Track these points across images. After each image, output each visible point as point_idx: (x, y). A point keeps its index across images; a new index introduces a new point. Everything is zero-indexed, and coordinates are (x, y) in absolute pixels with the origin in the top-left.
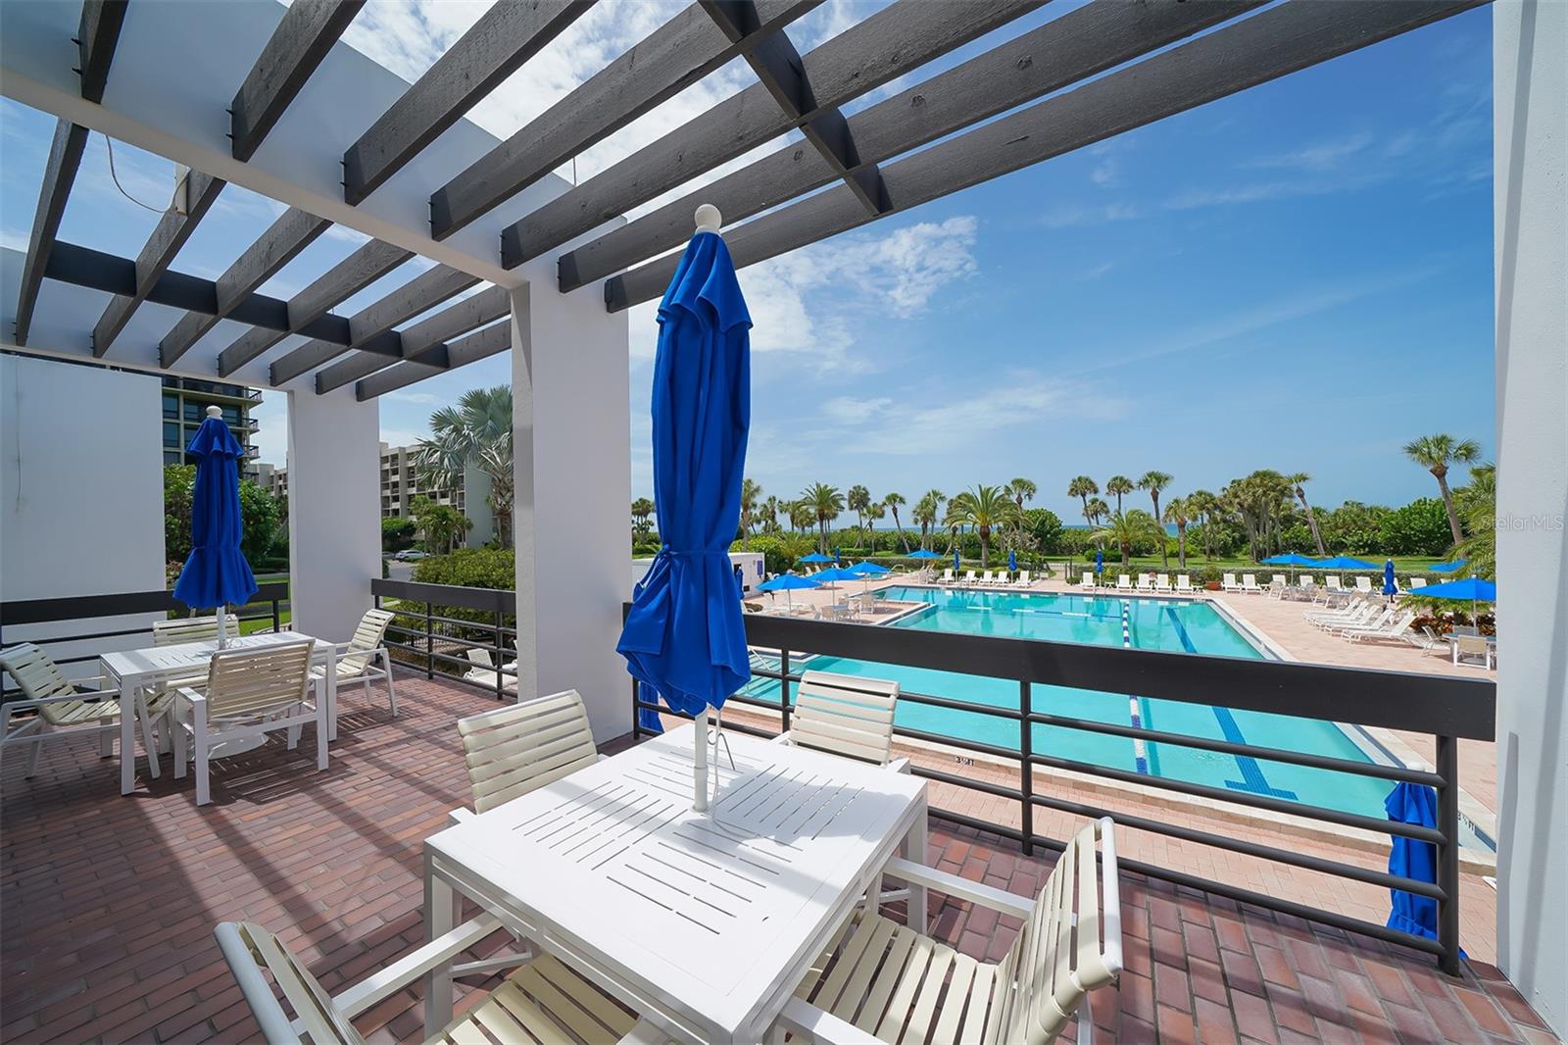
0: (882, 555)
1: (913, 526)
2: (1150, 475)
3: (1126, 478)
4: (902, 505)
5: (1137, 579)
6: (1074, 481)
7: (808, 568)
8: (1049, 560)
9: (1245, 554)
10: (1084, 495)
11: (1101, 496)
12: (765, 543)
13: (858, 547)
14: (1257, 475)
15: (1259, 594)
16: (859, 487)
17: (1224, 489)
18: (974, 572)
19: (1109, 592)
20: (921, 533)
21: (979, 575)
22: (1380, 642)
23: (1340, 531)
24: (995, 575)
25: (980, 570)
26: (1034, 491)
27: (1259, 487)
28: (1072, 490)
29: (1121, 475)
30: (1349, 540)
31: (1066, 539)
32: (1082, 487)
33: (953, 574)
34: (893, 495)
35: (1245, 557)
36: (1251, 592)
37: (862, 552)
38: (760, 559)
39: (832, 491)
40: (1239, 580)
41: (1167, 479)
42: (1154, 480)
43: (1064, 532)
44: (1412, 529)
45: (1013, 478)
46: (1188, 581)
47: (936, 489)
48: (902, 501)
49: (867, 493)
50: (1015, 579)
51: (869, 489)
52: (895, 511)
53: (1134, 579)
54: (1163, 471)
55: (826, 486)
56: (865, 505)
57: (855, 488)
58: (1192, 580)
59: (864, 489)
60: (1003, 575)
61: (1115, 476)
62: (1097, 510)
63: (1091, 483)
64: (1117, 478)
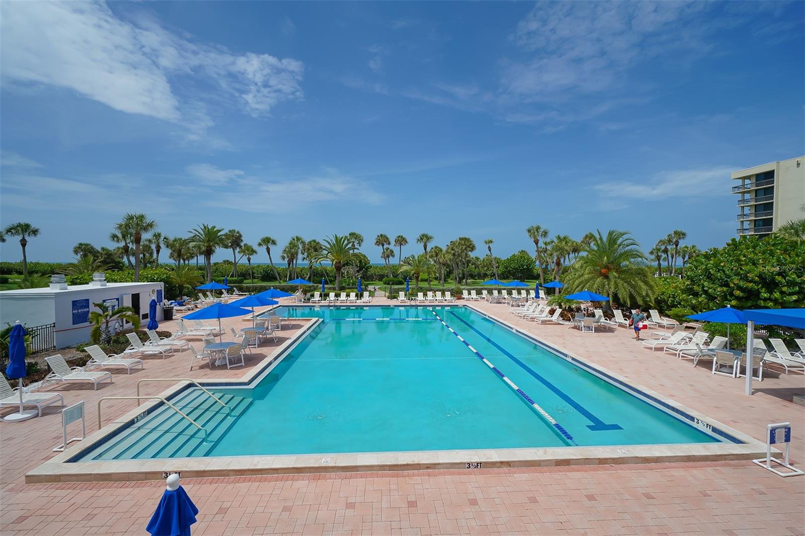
0: (247, 283)
1: (281, 262)
2: (423, 236)
3: (404, 237)
4: (274, 246)
5: (427, 295)
6: (378, 236)
7: (200, 295)
8: (369, 284)
9: (451, 280)
10: (383, 245)
11: (392, 247)
12: (156, 273)
13: (232, 276)
14: (461, 239)
15: (470, 300)
16: (234, 231)
17: (448, 245)
18: (334, 294)
19: (413, 303)
20: (287, 267)
21: (337, 295)
22: (547, 323)
23: (486, 268)
24: (348, 295)
25: (338, 292)
26: (362, 241)
27: (463, 245)
28: (377, 242)
29: (402, 235)
30: (489, 273)
31: (371, 271)
32: (382, 240)
33: (321, 296)
34: (267, 238)
35: (451, 281)
36: (476, 300)
37: (235, 280)
38: (159, 288)
39: (220, 231)
40: (470, 294)
41: (431, 238)
42: (425, 238)
43: (371, 267)
44: (511, 268)
45: (350, 232)
46: (450, 295)
47: (299, 235)
48: (274, 243)
49: (240, 236)
50: (360, 297)
51: (242, 233)
52: (268, 250)
53: (425, 295)
54: (430, 234)
55: (214, 227)
56: (238, 245)
57: (230, 231)
58: (452, 295)
59: (238, 232)
60: (353, 295)
61: (398, 235)
62: (388, 254)
63: (387, 238)
64: (399, 236)
